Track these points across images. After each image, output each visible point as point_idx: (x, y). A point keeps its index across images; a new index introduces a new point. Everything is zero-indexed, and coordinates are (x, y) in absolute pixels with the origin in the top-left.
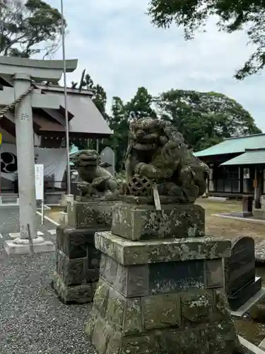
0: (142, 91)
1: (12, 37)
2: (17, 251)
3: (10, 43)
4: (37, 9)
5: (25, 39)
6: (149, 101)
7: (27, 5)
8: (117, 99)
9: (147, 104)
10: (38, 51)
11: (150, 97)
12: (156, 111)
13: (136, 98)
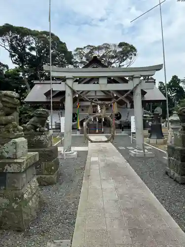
0: (175, 77)
1: (113, 61)
2: (137, 156)
3: (112, 63)
4: (123, 47)
5: (117, 61)
6: (179, 82)
7: (119, 46)
8: (161, 83)
9: (178, 84)
10: (123, 65)
11: (179, 80)
12: (183, 87)
13: (171, 81)
